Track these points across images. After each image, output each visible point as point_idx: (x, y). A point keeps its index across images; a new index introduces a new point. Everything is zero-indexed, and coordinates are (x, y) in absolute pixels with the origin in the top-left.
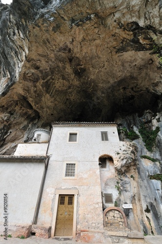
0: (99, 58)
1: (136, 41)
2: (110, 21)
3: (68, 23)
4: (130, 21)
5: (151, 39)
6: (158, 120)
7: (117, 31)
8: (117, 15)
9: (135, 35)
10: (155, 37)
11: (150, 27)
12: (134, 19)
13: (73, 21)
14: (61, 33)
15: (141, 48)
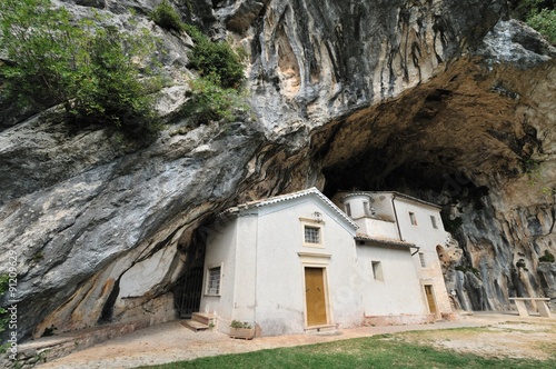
0: (465, 121)
1: (520, 143)
2: (520, 110)
3: (494, 82)
4: (535, 126)
5: (532, 152)
6: (460, 210)
7: (517, 124)
8: (531, 112)
9: (524, 138)
10: (535, 151)
11: (540, 143)
12: (538, 127)
13: (500, 84)
14: (478, 84)
15: (518, 150)
